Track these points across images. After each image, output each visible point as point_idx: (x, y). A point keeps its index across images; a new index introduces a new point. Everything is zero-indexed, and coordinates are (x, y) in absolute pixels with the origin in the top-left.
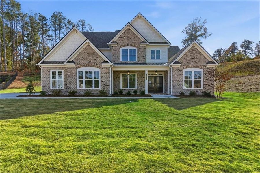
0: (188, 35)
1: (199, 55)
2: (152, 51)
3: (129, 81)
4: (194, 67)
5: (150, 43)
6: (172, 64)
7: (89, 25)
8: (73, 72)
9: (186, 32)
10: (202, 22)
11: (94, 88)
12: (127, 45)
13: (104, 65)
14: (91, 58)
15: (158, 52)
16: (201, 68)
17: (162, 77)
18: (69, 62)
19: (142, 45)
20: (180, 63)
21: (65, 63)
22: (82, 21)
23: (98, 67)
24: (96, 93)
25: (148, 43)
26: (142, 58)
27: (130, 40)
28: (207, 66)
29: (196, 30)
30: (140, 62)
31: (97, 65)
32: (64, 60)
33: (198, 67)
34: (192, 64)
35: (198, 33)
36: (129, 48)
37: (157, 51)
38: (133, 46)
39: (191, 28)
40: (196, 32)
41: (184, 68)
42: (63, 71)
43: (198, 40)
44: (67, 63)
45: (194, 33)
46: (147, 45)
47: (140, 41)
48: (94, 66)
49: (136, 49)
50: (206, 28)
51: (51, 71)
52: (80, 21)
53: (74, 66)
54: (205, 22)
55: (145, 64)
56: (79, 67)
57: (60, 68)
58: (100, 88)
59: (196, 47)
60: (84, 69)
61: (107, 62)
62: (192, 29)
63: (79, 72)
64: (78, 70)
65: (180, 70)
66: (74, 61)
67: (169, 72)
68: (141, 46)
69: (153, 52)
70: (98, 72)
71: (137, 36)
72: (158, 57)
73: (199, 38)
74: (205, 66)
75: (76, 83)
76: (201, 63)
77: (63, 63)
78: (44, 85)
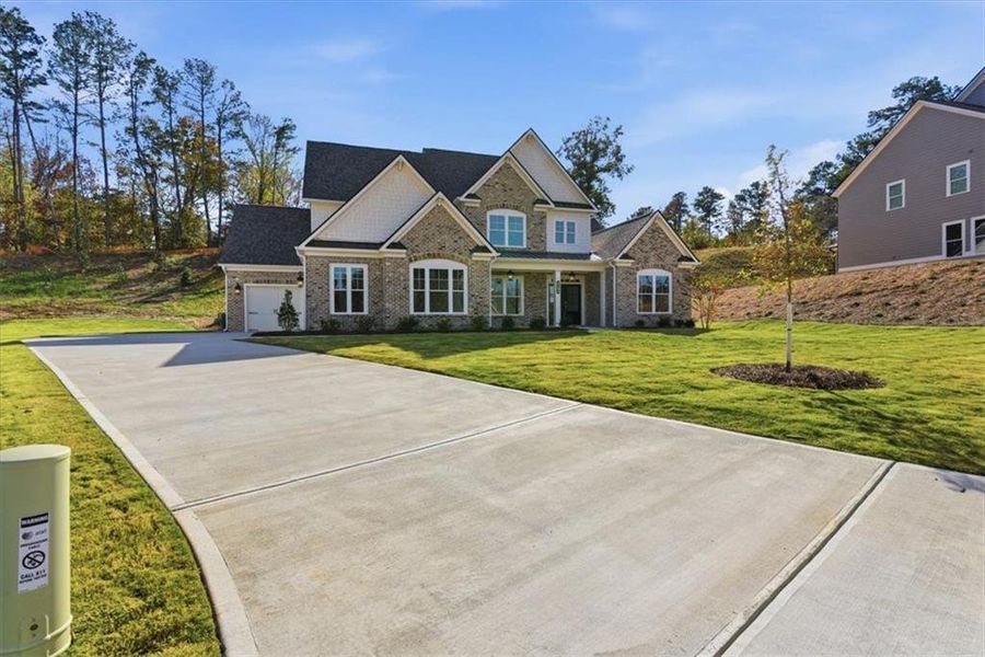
0: (574, 164)
1: (665, 243)
2: (557, 223)
3: (505, 296)
4: (656, 267)
5: (557, 204)
6: (617, 259)
7: (228, 86)
8: (402, 270)
9: (566, 154)
10: (610, 132)
11: (451, 311)
12: (503, 207)
13: (477, 256)
14: (446, 239)
15: (571, 226)
16: (669, 270)
17: (579, 286)
18: (393, 246)
19: (539, 208)
20: (631, 258)
21: (383, 249)
22: (204, 67)
23: (461, 261)
24: (457, 324)
25: (552, 205)
26: (538, 240)
27: (509, 193)
28: (680, 266)
29: (596, 150)
30: (533, 250)
31: (461, 257)
32: (378, 241)
33: (663, 267)
34: (652, 260)
35: (602, 162)
36: (507, 213)
37: (568, 224)
38: (516, 208)
39: (580, 145)
40: (595, 157)
41: (638, 269)
42: (365, 267)
43: (600, 181)
44: (388, 247)
45: (588, 159)
46: (549, 209)
47: (532, 199)
48: (452, 258)
49: (524, 216)
50: (618, 147)
51: (333, 266)
52: (194, 64)
53: (404, 256)
54: (618, 132)
55: (544, 255)
56: (416, 260)
57: (358, 260)
58: (466, 312)
59: (660, 225)
60: (428, 265)
61: (485, 250)
62: (585, 146)
63: (416, 271)
64: (413, 266)
65: (631, 272)
66: (404, 242)
67: (603, 276)
68: (535, 209)
69: (559, 225)
70: (461, 271)
71: (526, 185)
72: (571, 239)
73: (602, 175)
74: (676, 266)
75: (408, 299)
76: (670, 260)
77: (377, 246)
78: (314, 305)
